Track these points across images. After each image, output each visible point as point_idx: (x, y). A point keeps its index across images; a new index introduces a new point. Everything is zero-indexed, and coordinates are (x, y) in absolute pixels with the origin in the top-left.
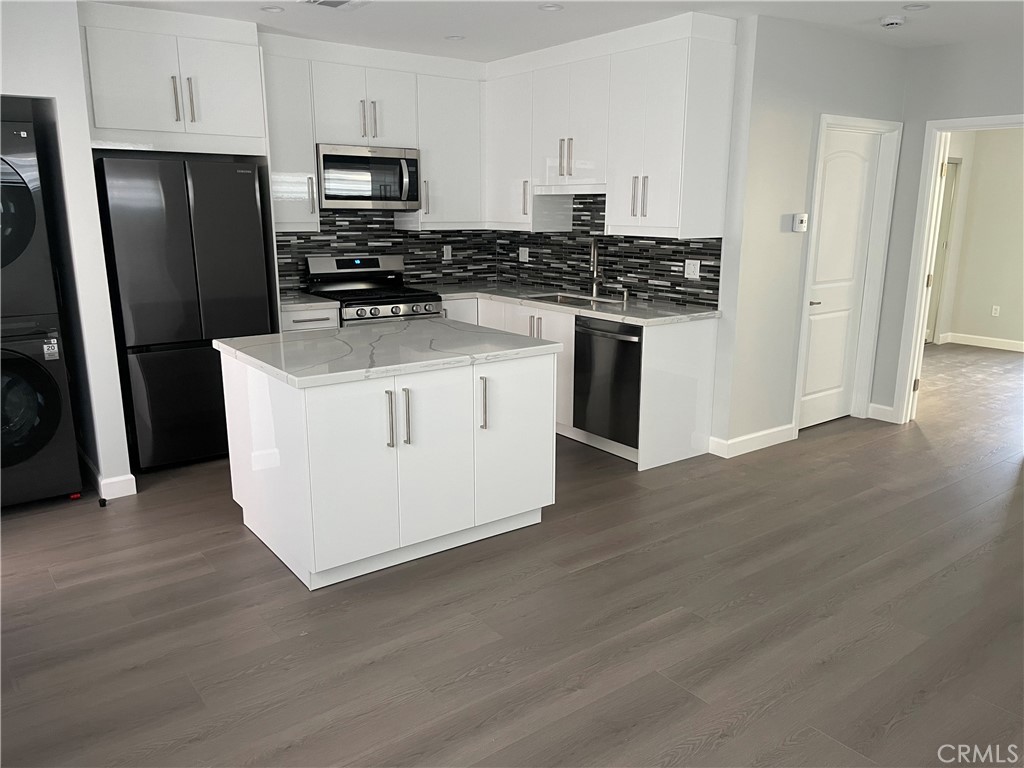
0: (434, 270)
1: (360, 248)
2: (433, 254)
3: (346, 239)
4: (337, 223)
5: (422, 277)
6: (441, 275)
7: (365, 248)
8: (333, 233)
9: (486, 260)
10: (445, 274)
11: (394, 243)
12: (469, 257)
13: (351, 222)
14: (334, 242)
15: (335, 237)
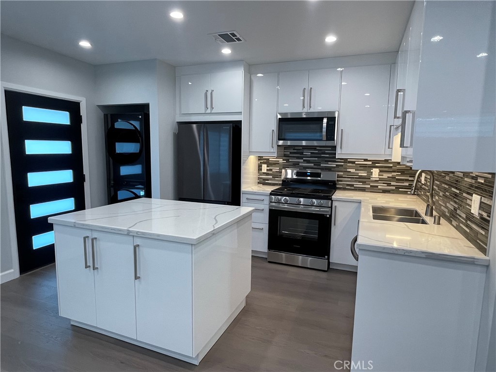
0: (364, 183)
1: (316, 167)
2: (363, 174)
3: (308, 162)
4: (304, 153)
5: (355, 186)
6: (369, 186)
7: (319, 167)
8: (301, 158)
9: (407, 180)
10: (371, 186)
11: (337, 165)
12: (393, 178)
13: (312, 153)
14: (302, 163)
15: (302, 161)
